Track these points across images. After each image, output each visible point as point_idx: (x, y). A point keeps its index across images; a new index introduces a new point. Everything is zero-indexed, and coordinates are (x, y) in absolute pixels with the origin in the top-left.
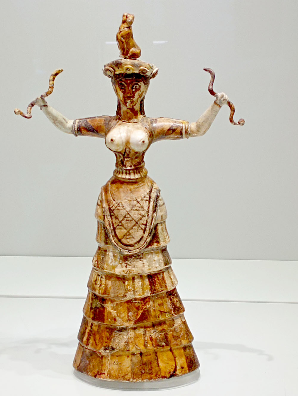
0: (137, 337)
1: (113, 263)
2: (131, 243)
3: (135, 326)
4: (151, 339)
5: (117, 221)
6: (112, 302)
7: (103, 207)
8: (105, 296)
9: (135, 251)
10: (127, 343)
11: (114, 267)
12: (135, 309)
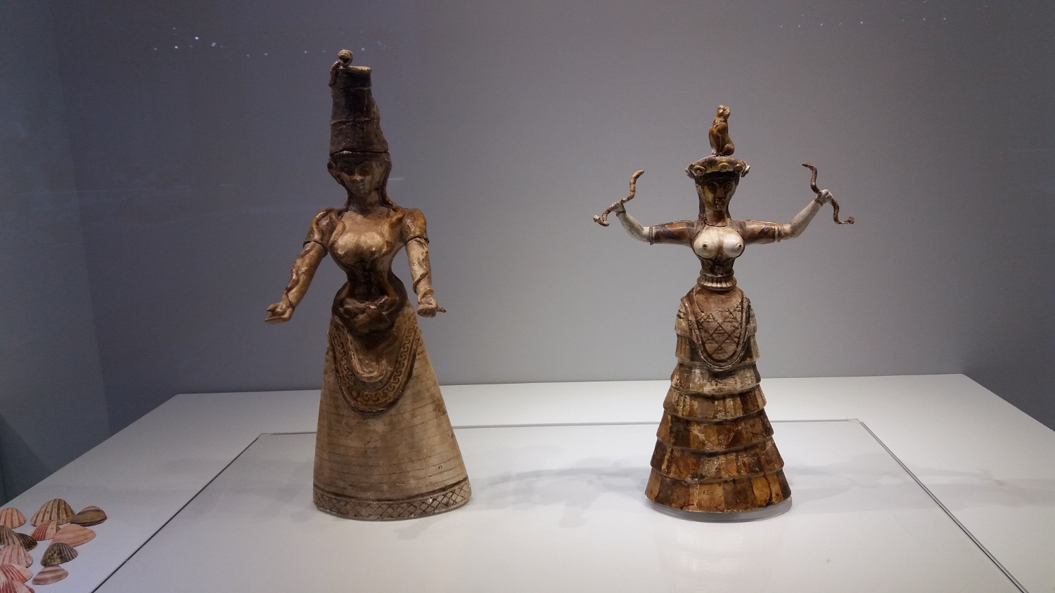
0: (728, 462)
1: (701, 382)
2: (722, 358)
3: (727, 450)
4: (744, 464)
5: (707, 334)
6: (699, 423)
7: (688, 320)
8: (690, 418)
9: (728, 367)
10: (719, 470)
11: (702, 386)
12: (726, 432)
